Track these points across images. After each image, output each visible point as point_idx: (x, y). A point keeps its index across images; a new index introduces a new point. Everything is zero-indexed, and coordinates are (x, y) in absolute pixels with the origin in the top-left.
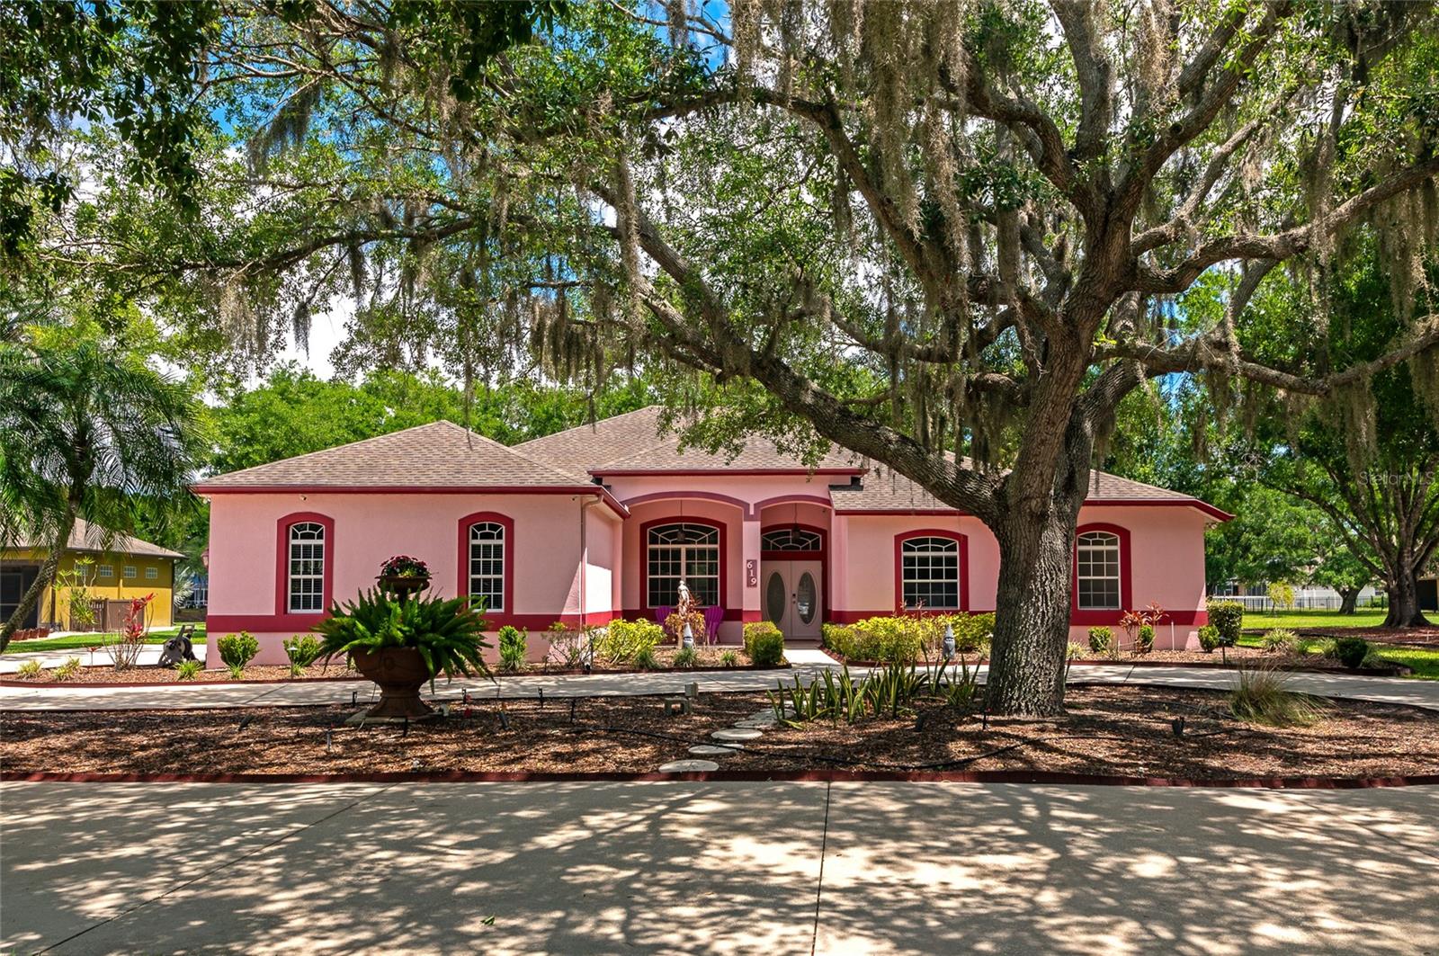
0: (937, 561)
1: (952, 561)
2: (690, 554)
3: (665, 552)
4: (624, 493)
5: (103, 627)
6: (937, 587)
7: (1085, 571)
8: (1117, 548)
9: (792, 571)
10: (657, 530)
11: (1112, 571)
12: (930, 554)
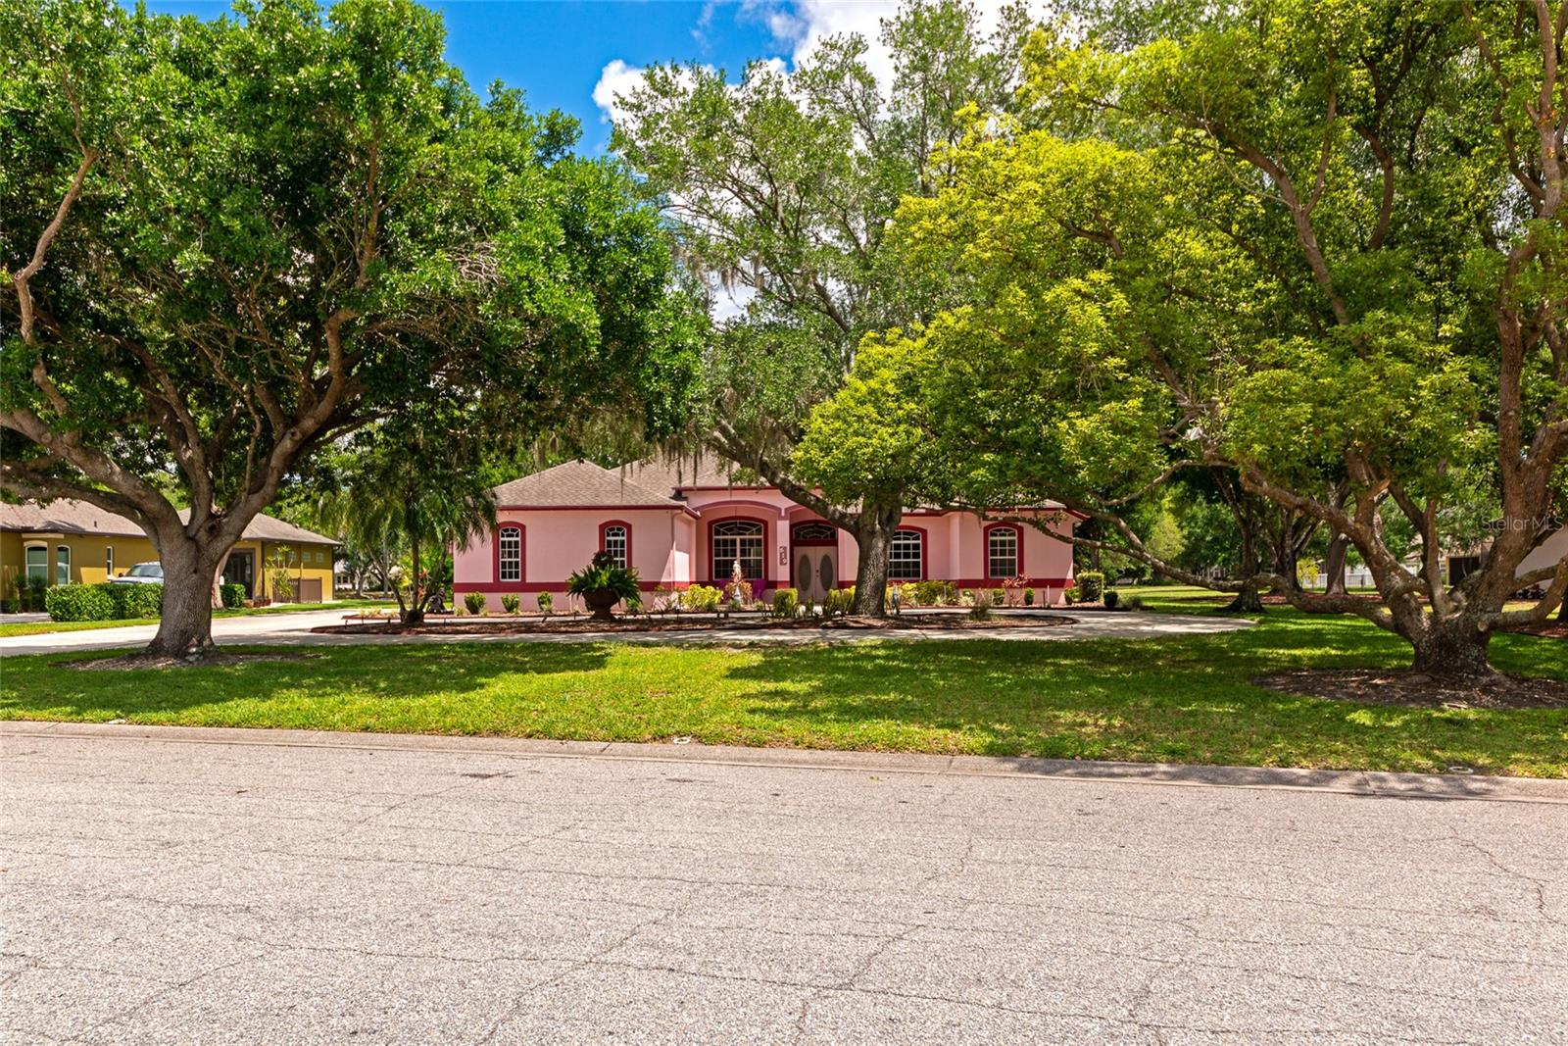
0: (907, 547)
1: (916, 547)
2: (743, 542)
3: (725, 541)
4: (697, 501)
5: (297, 600)
6: (907, 564)
7: (994, 553)
8: (1015, 538)
9: (816, 554)
10: (722, 526)
11: (1012, 553)
12: (902, 542)
